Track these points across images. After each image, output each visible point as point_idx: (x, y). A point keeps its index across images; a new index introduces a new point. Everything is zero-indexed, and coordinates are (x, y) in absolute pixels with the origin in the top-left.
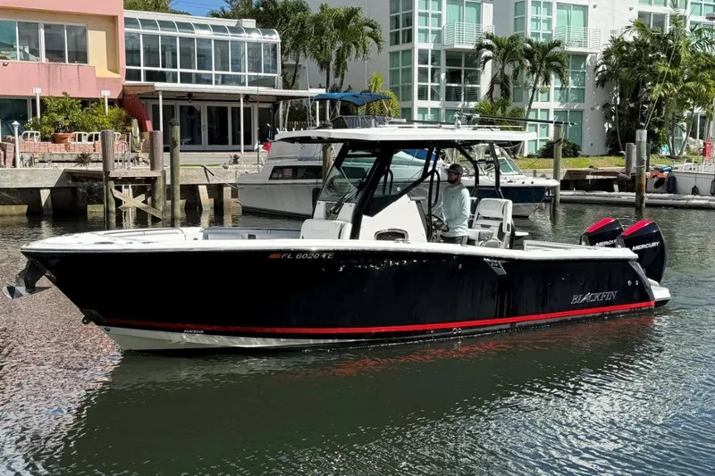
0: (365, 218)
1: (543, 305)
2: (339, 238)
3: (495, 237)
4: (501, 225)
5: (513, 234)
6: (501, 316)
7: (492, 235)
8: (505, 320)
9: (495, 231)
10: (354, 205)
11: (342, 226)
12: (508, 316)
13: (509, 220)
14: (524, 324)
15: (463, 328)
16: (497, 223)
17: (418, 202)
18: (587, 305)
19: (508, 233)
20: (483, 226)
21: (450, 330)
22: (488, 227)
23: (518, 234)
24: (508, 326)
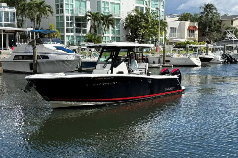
0: (114, 68)
1: (159, 91)
2: (108, 73)
3: (144, 73)
4: (145, 70)
5: (148, 73)
6: (150, 94)
7: (143, 73)
8: (151, 95)
9: (144, 71)
10: (111, 65)
11: (108, 71)
12: (152, 94)
13: (147, 68)
14: (155, 96)
15: (142, 98)
16: (144, 70)
17: (126, 64)
18: (168, 91)
19: (147, 72)
20: (139, 70)
21: (138, 98)
22: (142, 71)
23: (149, 72)
24: (151, 97)
